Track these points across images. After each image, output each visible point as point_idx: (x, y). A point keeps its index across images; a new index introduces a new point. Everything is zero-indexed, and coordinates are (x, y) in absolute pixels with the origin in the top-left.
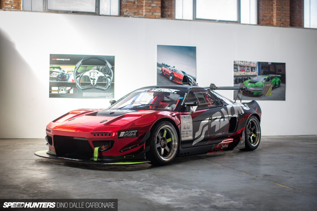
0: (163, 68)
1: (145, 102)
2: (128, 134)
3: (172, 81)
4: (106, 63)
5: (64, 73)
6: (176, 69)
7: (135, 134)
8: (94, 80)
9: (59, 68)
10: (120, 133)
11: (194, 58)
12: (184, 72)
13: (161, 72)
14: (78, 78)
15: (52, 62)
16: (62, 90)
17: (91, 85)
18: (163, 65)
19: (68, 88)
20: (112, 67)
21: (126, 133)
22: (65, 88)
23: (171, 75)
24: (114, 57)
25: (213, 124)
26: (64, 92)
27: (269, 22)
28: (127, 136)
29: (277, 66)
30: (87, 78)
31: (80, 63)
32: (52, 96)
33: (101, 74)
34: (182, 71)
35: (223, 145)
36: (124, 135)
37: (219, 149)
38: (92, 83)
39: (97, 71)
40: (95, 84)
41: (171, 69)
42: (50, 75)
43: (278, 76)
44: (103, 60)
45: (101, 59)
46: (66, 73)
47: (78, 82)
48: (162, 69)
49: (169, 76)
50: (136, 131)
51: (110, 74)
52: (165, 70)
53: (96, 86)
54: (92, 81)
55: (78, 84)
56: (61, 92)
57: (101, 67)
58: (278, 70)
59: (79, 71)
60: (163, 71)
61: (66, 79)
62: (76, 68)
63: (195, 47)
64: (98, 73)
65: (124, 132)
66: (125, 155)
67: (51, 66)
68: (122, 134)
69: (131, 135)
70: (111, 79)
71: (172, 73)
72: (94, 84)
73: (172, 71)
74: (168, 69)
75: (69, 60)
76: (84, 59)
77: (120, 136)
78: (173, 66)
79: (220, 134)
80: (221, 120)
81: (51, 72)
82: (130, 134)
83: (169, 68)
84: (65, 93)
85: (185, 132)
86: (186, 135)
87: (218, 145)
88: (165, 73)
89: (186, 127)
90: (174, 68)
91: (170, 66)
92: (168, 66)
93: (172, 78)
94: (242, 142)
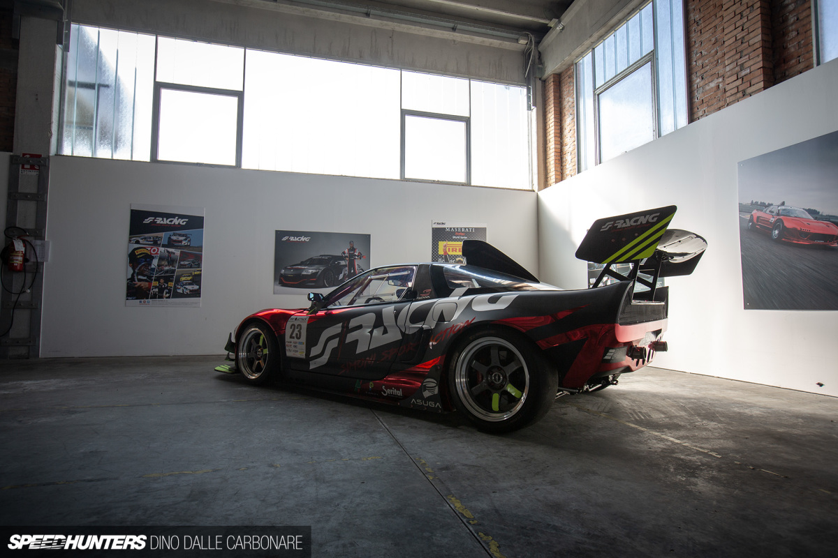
0: (754, 212)
3: (778, 241)
6: (789, 208)
12: (811, 212)
13: (751, 224)
18: (754, 205)
23: (775, 225)
25: (350, 338)
34: (807, 208)
41: (776, 211)
48: (752, 215)
49: (771, 230)
52: (758, 217)
60: (755, 220)
71: (779, 220)
73: (778, 214)
74: (768, 212)
78: (779, 203)
83: (770, 208)
85: (293, 344)
86: (294, 349)
87: (371, 385)
88: (759, 225)
89: (294, 335)
90: (783, 207)
91: (772, 205)
92: (766, 207)
93: (778, 234)
94: (426, 394)
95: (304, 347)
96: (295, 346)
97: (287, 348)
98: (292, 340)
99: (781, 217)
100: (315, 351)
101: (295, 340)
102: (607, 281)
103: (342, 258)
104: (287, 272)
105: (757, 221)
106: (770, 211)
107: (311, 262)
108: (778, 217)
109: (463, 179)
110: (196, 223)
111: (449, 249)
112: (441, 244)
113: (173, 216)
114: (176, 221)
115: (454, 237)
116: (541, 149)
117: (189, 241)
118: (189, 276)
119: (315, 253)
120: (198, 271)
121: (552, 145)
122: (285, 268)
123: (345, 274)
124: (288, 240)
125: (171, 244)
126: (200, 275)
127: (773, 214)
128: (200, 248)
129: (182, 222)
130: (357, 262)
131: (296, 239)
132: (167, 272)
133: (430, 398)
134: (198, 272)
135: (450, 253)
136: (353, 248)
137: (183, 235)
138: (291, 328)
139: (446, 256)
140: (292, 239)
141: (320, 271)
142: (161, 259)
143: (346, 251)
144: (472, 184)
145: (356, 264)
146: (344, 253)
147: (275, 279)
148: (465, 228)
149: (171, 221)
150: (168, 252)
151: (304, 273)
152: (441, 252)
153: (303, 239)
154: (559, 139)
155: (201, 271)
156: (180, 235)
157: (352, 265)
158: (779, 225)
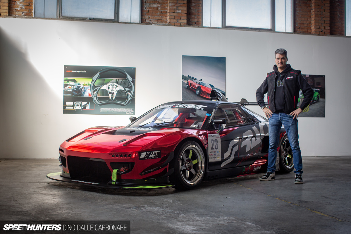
0: (189, 81)
1: (169, 119)
2: (150, 155)
3: (199, 95)
4: (126, 75)
5: (80, 87)
6: (203, 82)
7: (157, 155)
8: (113, 94)
9: (75, 81)
10: (141, 154)
11: (224, 70)
12: (212, 86)
13: (187, 85)
14: (95, 92)
15: (66, 74)
16: (78, 105)
17: (110, 99)
18: (189, 77)
19: (84, 103)
20: (133, 80)
21: (148, 154)
22: (81, 103)
24: (135, 69)
25: (243, 144)
26: (79, 107)
27: (306, 30)
28: (148, 157)
29: (315, 79)
30: (105, 92)
31: (97, 75)
32: (66, 111)
33: (120, 88)
34: (210, 84)
35: (255, 168)
36: (146, 155)
37: (251, 172)
38: (110, 98)
39: (116, 84)
40: (114, 98)
41: (198, 82)
42: (64, 89)
43: (316, 89)
44: (122, 71)
45: (120, 71)
46: (82, 86)
47: (95, 97)
48: (188, 82)
49: (196, 90)
50: (159, 152)
51: (131, 88)
52: (191, 84)
53: (115, 100)
54: (110, 95)
55: (95, 99)
56: (76, 108)
57: (120, 80)
58: (317, 83)
59: (96, 84)
60: (189, 85)
61: (82, 93)
62: (92, 81)
63: (225, 58)
64: (117, 87)
65: (145, 153)
66: (146, 178)
67: (66, 79)
68: (143, 155)
69: (153, 156)
70: (131, 93)
71: (199, 86)
72: (112, 98)
73: (199, 84)
74: (195, 82)
75: (85, 72)
76: (102, 71)
77: (141, 157)
78: (200, 79)
79: (251, 155)
80: (252, 139)
81: (65, 86)
82: (151, 155)
83: (196, 81)
84: (81, 108)
85: (213, 153)
86: (214, 156)
87: (250, 167)
88: (191, 87)
89: (214, 147)
90: (201, 81)
91: (197, 79)
92: (194, 79)
93: (199, 92)
95: (220, 153)
96: (215, 154)
97: (209, 157)
98: (213, 151)
99: (200, 85)
100: (227, 155)
101: (215, 150)
102: (86, 105)
105: (190, 85)
106: (196, 82)
108: (199, 85)
127: (197, 83)
138: (211, 142)
158: (199, 89)
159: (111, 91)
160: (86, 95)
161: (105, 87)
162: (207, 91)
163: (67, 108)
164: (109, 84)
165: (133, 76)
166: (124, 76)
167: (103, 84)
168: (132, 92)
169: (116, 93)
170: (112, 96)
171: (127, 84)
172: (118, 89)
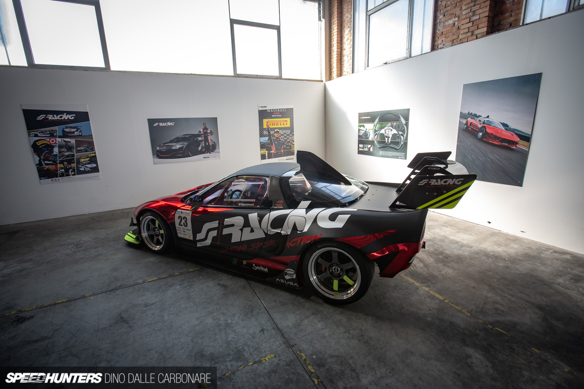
0: (469, 119)
3: (481, 140)
4: (400, 118)
6: (491, 120)
8: (388, 138)
9: (363, 126)
12: (504, 125)
13: (466, 126)
14: (376, 136)
15: (361, 121)
17: (386, 143)
18: (470, 115)
19: (369, 146)
20: (406, 123)
22: (367, 145)
23: (481, 130)
24: (409, 110)
26: (366, 149)
30: (383, 136)
31: (377, 120)
32: (360, 152)
33: (395, 131)
34: (502, 122)
39: (391, 128)
40: (389, 142)
41: (483, 121)
42: (358, 133)
44: (397, 114)
45: (395, 114)
46: (368, 130)
48: (467, 121)
49: (478, 132)
51: (403, 131)
52: (471, 123)
53: (390, 144)
54: (386, 139)
55: (376, 142)
57: (395, 124)
59: (376, 129)
60: (469, 125)
61: (368, 137)
62: (374, 125)
63: (541, 74)
67: (359, 124)
71: (483, 127)
72: (388, 142)
73: (484, 123)
74: (478, 120)
75: (369, 117)
76: (381, 116)
78: (486, 116)
81: (359, 130)
83: (479, 118)
85: (182, 230)
87: (245, 262)
88: (471, 128)
89: (182, 224)
90: (488, 119)
91: (481, 116)
92: (477, 117)
93: (482, 135)
94: (287, 277)
95: (191, 232)
97: (178, 232)
98: (181, 227)
99: (485, 125)
103: (199, 135)
104: (162, 148)
105: (470, 125)
107: (178, 140)
108: (483, 125)
109: (277, 74)
110: (83, 117)
111: (270, 124)
112: (265, 121)
113: (62, 112)
114: (65, 117)
115: (273, 116)
116: (328, 51)
117: (81, 131)
118: (87, 158)
119: (180, 134)
120: (93, 153)
121: (335, 49)
122: (160, 146)
123: (202, 147)
124: (158, 125)
125: (65, 135)
126: (95, 156)
127: (481, 122)
128: (91, 136)
129: (70, 117)
130: (210, 138)
131: (164, 124)
132: (68, 156)
133: (289, 280)
134: (93, 155)
135: (271, 127)
136: (206, 128)
137: (74, 128)
138: (179, 218)
139: (268, 129)
140: (161, 124)
141: (185, 146)
142: (60, 147)
143: (202, 130)
144: (283, 77)
145: (209, 139)
146: (200, 132)
147: (153, 154)
148: (280, 109)
149: (61, 117)
150: (65, 141)
151: (174, 148)
152: (265, 126)
153: (169, 124)
154: (340, 45)
155: (95, 153)
156: (72, 128)
157: (206, 140)
158: (483, 130)
159: (387, 135)
160: (370, 139)
161: (383, 131)
162: (495, 134)
163: (360, 149)
164: (386, 128)
165: (407, 119)
166: (397, 119)
167: (381, 128)
168: (405, 136)
169: (390, 137)
170: (388, 140)
171: (401, 128)
172: (392, 133)
